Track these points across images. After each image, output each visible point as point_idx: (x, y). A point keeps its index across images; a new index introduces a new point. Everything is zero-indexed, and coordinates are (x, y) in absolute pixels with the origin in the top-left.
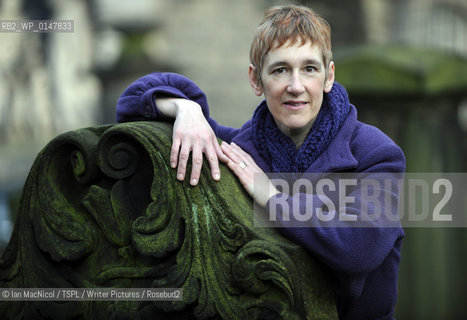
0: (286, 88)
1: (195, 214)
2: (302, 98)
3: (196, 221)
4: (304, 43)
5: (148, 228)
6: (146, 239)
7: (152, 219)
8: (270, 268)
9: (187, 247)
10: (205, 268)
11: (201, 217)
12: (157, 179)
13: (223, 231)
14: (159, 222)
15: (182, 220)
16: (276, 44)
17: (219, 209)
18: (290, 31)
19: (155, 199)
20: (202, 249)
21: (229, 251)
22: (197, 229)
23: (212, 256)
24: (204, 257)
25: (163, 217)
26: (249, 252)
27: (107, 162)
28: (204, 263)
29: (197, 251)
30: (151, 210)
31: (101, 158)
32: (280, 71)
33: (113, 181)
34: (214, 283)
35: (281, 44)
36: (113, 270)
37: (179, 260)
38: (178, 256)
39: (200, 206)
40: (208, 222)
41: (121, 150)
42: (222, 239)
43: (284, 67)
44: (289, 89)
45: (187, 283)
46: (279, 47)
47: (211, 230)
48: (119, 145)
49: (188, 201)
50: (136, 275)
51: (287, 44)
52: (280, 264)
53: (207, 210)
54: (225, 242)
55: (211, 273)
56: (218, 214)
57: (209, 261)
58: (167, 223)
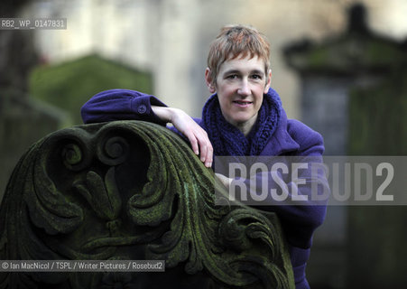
0: (237, 91)
1: (186, 191)
2: (248, 99)
3: (187, 196)
4: (252, 56)
5: (144, 203)
6: (142, 212)
7: (147, 196)
8: (258, 229)
9: (180, 216)
10: (195, 233)
11: (191, 193)
12: (153, 164)
13: (209, 203)
14: (155, 198)
15: (177, 196)
16: (231, 56)
17: (205, 186)
18: (243, 46)
19: (151, 179)
20: (192, 218)
21: (214, 219)
22: (188, 203)
23: (199, 223)
24: (193, 224)
25: (158, 194)
26: (240, 218)
27: (104, 152)
28: (194, 229)
29: (189, 220)
30: (147, 189)
31: (99, 149)
32: (232, 77)
33: (108, 167)
34: (202, 244)
35: (235, 57)
36: (100, 240)
37: (173, 227)
38: (172, 224)
39: (190, 184)
40: (196, 197)
41: (116, 142)
42: (209, 209)
43: (236, 75)
44: (239, 92)
45: (180, 245)
46: (233, 58)
47: (198, 203)
48: (115, 139)
49: (180, 181)
50: (124, 243)
51: (240, 57)
52: (266, 226)
53: (194, 187)
54: (211, 212)
55: (200, 237)
56: (204, 190)
57: (197, 227)
58: (161, 199)
